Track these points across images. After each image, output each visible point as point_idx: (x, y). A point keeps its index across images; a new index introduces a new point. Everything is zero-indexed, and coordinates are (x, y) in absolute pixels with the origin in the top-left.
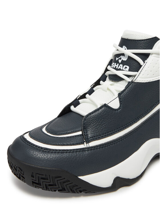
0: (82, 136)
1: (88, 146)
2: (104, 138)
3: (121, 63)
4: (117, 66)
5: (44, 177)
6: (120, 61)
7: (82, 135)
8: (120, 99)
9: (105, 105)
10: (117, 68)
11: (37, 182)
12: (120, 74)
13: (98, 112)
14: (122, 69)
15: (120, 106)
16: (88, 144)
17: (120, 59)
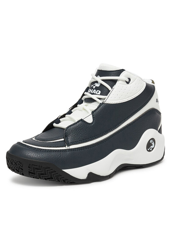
0: (65, 142)
1: (69, 148)
2: (80, 143)
3: (95, 89)
4: (92, 91)
5: (38, 167)
6: (94, 87)
7: (64, 140)
8: (93, 116)
9: (82, 120)
10: (91, 92)
11: (32, 172)
12: (94, 97)
13: (76, 125)
14: (95, 93)
15: (93, 121)
16: (69, 147)
17: (95, 85)
